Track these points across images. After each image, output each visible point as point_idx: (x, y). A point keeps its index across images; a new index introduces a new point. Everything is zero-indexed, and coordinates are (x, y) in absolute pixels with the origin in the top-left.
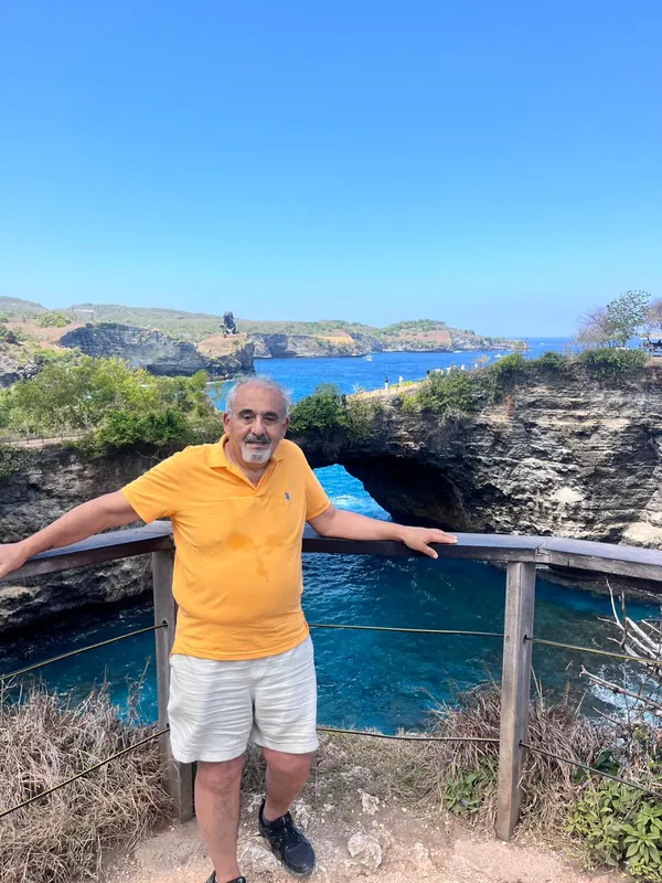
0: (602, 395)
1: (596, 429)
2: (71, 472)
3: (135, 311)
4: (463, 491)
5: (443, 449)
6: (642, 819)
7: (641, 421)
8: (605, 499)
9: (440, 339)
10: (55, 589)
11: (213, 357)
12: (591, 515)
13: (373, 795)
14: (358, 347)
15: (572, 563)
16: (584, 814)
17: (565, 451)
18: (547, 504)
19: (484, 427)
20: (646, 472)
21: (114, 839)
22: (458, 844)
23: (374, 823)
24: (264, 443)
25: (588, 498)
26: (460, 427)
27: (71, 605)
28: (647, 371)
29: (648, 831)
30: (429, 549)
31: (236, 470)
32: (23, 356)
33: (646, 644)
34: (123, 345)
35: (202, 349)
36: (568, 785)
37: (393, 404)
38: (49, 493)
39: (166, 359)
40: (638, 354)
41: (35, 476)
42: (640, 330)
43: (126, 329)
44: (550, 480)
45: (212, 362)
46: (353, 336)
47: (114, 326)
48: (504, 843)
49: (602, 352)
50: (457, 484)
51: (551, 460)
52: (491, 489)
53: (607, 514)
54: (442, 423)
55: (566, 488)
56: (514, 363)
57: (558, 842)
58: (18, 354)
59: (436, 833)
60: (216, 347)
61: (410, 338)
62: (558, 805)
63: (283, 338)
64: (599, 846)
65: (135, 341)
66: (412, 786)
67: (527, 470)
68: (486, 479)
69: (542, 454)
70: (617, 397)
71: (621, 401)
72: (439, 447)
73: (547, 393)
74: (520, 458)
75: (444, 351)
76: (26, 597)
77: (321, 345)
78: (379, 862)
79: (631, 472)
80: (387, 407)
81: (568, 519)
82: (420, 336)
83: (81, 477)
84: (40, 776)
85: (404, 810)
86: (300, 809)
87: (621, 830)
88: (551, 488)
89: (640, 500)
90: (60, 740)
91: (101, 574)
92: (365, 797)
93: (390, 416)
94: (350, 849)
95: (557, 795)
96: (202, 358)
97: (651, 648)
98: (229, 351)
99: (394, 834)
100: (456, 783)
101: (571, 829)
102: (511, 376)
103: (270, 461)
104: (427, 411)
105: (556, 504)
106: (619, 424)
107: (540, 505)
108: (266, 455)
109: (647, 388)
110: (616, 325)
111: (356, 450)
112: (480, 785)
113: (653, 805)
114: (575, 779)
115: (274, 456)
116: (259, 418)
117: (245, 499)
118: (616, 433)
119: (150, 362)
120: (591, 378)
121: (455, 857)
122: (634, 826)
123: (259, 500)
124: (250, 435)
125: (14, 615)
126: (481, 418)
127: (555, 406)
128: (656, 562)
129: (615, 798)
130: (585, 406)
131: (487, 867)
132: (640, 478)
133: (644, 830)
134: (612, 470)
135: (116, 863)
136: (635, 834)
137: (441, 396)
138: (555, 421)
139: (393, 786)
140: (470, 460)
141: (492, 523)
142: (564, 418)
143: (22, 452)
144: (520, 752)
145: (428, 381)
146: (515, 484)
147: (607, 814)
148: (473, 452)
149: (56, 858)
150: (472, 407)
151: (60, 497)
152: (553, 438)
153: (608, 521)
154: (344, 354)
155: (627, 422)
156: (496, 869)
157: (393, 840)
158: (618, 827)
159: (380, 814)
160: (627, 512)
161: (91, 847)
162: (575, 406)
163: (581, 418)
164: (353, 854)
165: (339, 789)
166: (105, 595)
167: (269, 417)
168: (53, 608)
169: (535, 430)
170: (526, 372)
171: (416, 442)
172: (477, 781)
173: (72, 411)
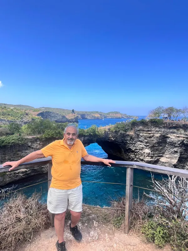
0: (154, 129)
1: (153, 136)
2: (37, 143)
3: (54, 109)
4: (124, 149)
5: (119, 140)
6: (158, 230)
7: (163, 135)
8: (155, 152)
9: (119, 116)
10: (33, 170)
11: (69, 119)
12: (152, 155)
13: (97, 222)
14: (101, 117)
15: (141, 168)
16: (145, 228)
17: (146, 141)
18: (142, 153)
19: (128, 135)
20: (164, 146)
21: (36, 231)
22: (116, 234)
23: (97, 229)
24: (72, 140)
25: (152, 152)
26: (123, 135)
27: (36, 173)
28: (164, 124)
29: (160, 233)
30: (109, 164)
31: (66, 146)
32: (29, 118)
33: (159, 187)
34: (50, 116)
35: (67, 117)
36: (141, 221)
37: (108, 130)
38: (32, 148)
39: (59, 119)
40: (162, 120)
41: (30, 144)
42: (162, 114)
43: (51, 112)
44: (143, 147)
45: (69, 120)
46: (100, 115)
47: (49, 112)
48: (126, 234)
49: (154, 119)
50: (122, 148)
51: (143, 143)
52: (130, 149)
53: (156, 155)
54: (119, 134)
55: (147, 149)
56: (135, 121)
57: (139, 235)
58: (28, 118)
59: (111, 232)
60: (70, 117)
61: (112, 115)
62: (139, 226)
63: (84, 115)
64: (148, 236)
65: (53, 115)
66: (106, 220)
67: (138, 145)
68: (129, 147)
69: (141, 141)
70: (157, 129)
71: (158, 130)
72: (118, 139)
73: (142, 128)
74: (136, 142)
75: (120, 118)
76: (26, 171)
77: (93, 116)
78: (97, 238)
79: (161, 146)
80: (107, 130)
81: (147, 156)
82: (114, 115)
83: (40, 144)
84: (20, 215)
85: (104, 225)
86: (80, 225)
87: (153, 233)
88: (143, 149)
89: (163, 152)
90: (26, 206)
91: (43, 166)
92: (95, 222)
93: (108, 132)
94: (90, 235)
95: (139, 223)
96: (67, 119)
97: (160, 188)
98: (73, 118)
99: (101, 231)
100: (116, 219)
101: (142, 232)
102: (134, 124)
103: (74, 144)
104: (116, 131)
105: (144, 153)
106: (158, 135)
107: (141, 153)
108: (73, 143)
109: (164, 127)
110: (157, 113)
111: (100, 140)
112: (121, 220)
113: (160, 227)
114: (143, 219)
115: (75, 143)
116: (71, 135)
117: (68, 152)
118: (157, 137)
119: (56, 120)
120: (152, 125)
121: (115, 238)
122: (156, 232)
123: (71, 153)
124: (69, 138)
125: (23, 175)
126: (128, 133)
127: (144, 131)
128: (159, 169)
129: (152, 224)
130: (150, 131)
131: (122, 241)
132: (163, 147)
133: (158, 233)
134: (157, 145)
135: (36, 237)
136: (156, 234)
137: (119, 128)
138: (144, 134)
139: (101, 220)
140: (125, 142)
141: (130, 157)
142: (146, 133)
143: (27, 139)
144: (130, 212)
145: (116, 125)
146: (135, 148)
147: (150, 228)
148: (126, 141)
149: (21, 236)
150: (126, 131)
151: (35, 149)
152: (143, 138)
153: (156, 157)
154: (98, 119)
155: (160, 135)
156: (124, 241)
157: (101, 233)
158: (152, 232)
159: (98, 226)
160: (160, 155)
161: (30, 233)
162: (148, 131)
163: (150, 134)
164: (91, 236)
165: (89, 220)
166: (43, 171)
167: (74, 134)
168: (32, 174)
169: (139, 136)
170: (137, 123)
171: (113, 138)
172: (120, 219)
173: (38, 130)
